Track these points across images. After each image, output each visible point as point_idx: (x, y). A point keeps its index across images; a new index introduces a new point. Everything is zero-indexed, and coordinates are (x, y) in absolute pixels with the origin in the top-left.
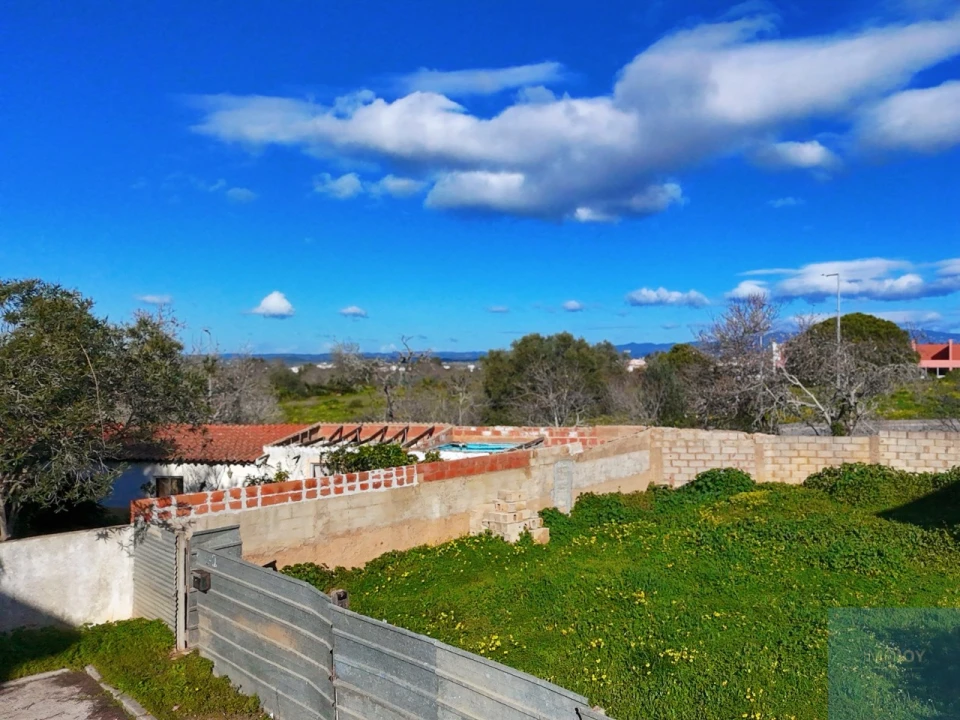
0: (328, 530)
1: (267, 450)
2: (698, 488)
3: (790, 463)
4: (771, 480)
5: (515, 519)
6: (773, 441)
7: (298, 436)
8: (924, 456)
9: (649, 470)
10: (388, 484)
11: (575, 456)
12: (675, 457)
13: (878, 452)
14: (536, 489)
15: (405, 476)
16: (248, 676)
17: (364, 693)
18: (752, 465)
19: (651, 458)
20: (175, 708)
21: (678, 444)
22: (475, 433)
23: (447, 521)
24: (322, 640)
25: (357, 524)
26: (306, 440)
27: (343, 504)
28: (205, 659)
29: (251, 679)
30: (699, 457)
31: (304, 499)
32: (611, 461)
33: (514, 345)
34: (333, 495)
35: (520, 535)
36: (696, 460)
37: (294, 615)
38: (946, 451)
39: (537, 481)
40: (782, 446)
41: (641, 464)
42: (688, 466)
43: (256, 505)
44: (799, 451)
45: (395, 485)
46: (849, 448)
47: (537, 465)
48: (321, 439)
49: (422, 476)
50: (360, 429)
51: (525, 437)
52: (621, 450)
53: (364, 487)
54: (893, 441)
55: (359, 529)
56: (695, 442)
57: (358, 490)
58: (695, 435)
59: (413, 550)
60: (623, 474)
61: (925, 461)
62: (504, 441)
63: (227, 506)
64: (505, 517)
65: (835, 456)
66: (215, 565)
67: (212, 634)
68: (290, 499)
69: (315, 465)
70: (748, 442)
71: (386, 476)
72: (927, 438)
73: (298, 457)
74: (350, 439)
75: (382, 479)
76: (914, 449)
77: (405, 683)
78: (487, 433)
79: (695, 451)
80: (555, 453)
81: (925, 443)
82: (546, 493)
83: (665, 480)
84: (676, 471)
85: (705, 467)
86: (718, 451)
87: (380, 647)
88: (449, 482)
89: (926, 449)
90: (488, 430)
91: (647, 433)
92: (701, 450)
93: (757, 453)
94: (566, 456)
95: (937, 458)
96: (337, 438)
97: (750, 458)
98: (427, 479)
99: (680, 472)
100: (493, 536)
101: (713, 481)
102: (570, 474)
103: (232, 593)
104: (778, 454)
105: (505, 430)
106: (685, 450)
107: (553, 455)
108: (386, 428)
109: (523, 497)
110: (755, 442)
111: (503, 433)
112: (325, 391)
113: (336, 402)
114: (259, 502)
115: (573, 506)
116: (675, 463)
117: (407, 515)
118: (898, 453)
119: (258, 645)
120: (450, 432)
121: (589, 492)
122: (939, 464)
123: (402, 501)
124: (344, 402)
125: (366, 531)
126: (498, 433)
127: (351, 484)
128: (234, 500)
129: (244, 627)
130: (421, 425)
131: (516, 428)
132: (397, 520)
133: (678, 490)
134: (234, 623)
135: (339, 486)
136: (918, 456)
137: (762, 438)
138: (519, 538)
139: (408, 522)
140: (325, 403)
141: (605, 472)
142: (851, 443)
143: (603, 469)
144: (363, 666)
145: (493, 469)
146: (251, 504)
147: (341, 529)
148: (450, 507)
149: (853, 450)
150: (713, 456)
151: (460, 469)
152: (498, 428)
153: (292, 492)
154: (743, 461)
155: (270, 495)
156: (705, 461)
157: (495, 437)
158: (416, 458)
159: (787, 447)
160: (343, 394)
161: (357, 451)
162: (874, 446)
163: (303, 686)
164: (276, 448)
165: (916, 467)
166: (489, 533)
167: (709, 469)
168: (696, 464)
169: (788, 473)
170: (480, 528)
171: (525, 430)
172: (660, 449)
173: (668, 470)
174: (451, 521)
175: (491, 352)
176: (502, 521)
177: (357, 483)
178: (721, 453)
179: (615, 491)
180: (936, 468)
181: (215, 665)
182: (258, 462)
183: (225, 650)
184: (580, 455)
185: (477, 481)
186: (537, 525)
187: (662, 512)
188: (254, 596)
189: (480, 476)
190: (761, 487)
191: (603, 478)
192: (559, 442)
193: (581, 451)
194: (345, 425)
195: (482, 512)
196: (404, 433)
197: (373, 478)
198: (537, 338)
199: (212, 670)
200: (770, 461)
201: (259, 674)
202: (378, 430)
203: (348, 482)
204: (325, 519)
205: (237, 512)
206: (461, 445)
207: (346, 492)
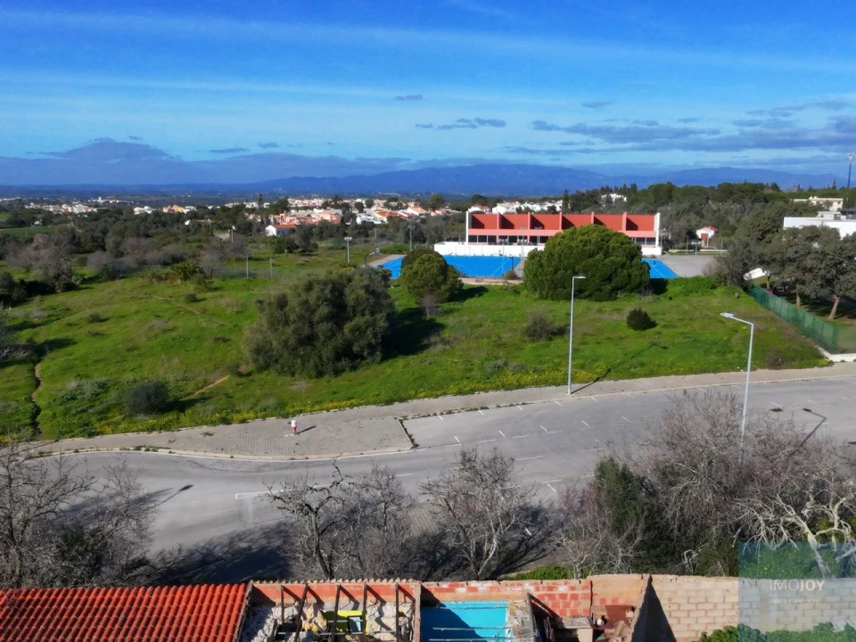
22: (447, 590)
36: (697, 610)
42: (688, 617)
56: (696, 591)
58: (697, 584)
62: (482, 598)
78: (462, 590)
79: (697, 600)
84: (675, 622)
85: (706, 616)
90: (462, 586)
92: (703, 600)
99: (679, 623)
105: (482, 586)
106: (686, 601)
111: (480, 589)
116: (674, 614)
126: (475, 589)
130: (384, 582)
131: (495, 582)
150: (715, 605)
152: (474, 584)
157: (472, 594)
168: (696, 614)
178: (724, 602)
192: (546, 598)
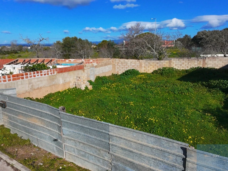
0: (32, 88)
1: (5, 66)
2: (126, 74)
3: (149, 67)
4: (144, 72)
5: (83, 83)
6: (144, 62)
7: (13, 62)
8: (182, 65)
9: (112, 70)
10: (48, 74)
11: (95, 66)
12: (119, 66)
13: (171, 64)
14: (86, 75)
15: (52, 72)
16: (25, 134)
17: (76, 140)
18: (139, 68)
19: (112, 67)
20: (2, 145)
21: (120, 63)
22: (64, 61)
23: (64, 84)
24: (55, 123)
25: (40, 86)
26: (15, 63)
27: (36, 80)
28: (6, 128)
29: (26, 134)
30: (125, 66)
31: (25, 79)
32: (103, 68)
33: (63, 40)
34: (33, 77)
35: (85, 87)
36: (124, 67)
37: (41, 114)
38: (188, 64)
39: (86, 73)
40: (147, 63)
41: (110, 68)
42: (122, 69)
43: (11, 81)
44: (151, 64)
45: (50, 74)
46: (164, 63)
47: (86, 69)
48: (20, 63)
49: (57, 72)
50: (30, 60)
51: (78, 62)
52: (106, 65)
53: (41, 75)
54: (175, 62)
55: (41, 87)
56: (124, 62)
57: (40, 76)
58: (124, 60)
59: (56, 93)
60: (106, 71)
61: (183, 66)
62: (72, 63)
63: (2, 81)
64: (81, 83)
65: (160, 65)
66: (7, 99)
67: (9, 121)
68: (21, 79)
69: (20, 70)
70: (138, 62)
71: (47, 72)
72: (183, 61)
73: (14, 68)
74: (28, 63)
75: (46, 73)
76: (180, 63)
77: (93, 137)
78: (67, 61)
79: (124, 65)
80: (90, 65)
81: (183, 62)
82: (88, 76)
83: (116, 72)
84: (119, 70)
85: (127, 69)
86: (130, 65)
87: (82, 125)
88: (64, 73)
89: (183, 63)
90: (67, 60)
91: (111, 60)
92: (126, 65)
93: (140, 65)
94: (93, 66)
95: (186, 66)
96: (24, 63)
97: (138, 66)
98: (58, 73)
99: (120, 70)
100: (77, 88)
101: (130, 72)
102: (94, 71)
103: (15, 108)
104: (146, 65)
105: (72, 60)
106: (121, 65)
107: (90, 66)
108: (38, 60)
109: (84, 77)
110: (140, 62)
111: (72, 61)
112: (10, 53)
113: (14, 55)
114: (12, 80)
115: (95, 79)
116: (119, 68)
117: (54, 83)
118: (176, 65)
119: (28, 124)
120: (57, 61)
121: (98, 76)
122: (186, 67)
123: (52, 79)
124: (16, 56)
125: (43, 88)
126: (70, 61)
127: (38, 74)
128: (4, 79)
129: (21, 118)
130: (48, 59)
131: (75, 59)
132: (51, 84)
133: (120, 75)
134: (17, 117)
135: (34, 75)
136: (181, 65)
137: (142, 61)
138: (85, 88)
139: (54, 85)
140: (11, 56)
141: (102, 71)
142: (164, 62)
143: (102, 70)
144: (74, 131)
145: (75, 70)
146: (9, 80)
147: (36, 87)
148: (65, 81)
149: (164, 64)
150: (129, 66)
151: (67, 70)
152: (70, 59)
153: (21, 77)
154: (137, 67)
155: (15, 78)
156: (127, 67)
157: (70, 62)
158: (49, 68)
159: (148, 63)
160: (15, 54)
161: (32, 66)
162: (170, 63)
163: (47, 137)
164: (7, 65)
165: (180, 68)
166: (76, 87)
167: (128, 69)
168: (124, 68)
169: (148, 70)
170: (73, 86)
171: (78, 60)
172: (115, 64)
173: (117, 70)
174: (65, 84)
175: (57, 42)
176: (80, 84)
177: (39, 74)
178: (131, 65)
179: (104, 75)
180: (185, 68)
181: (11, 130)
182: (2, 69)
183: (14, 125)
184: (96, 66)
185: (71, 73)
186: (89, 85)
187: (120, 81)
188: (24, 109)
189: (72, 72)
190: (142, 74)
191: (101, 72)
192: (87, 63)
193: (96, 65)
194: (26, 59)
195: (73, 82)
196: (43, 61)
197: (44, 72)
198: (68, 38)
199: (10, 131)
200: (143, 67)
201: (29, 133)
202: (36, 60)
203: (37, 73)
204: (31, 85)
205: (5, 83)
206: (60, 64)
207: (37, 77)
